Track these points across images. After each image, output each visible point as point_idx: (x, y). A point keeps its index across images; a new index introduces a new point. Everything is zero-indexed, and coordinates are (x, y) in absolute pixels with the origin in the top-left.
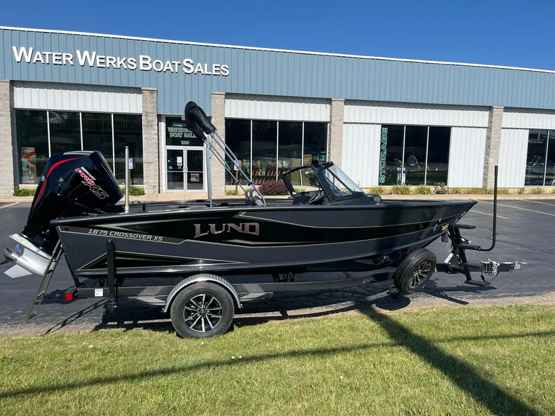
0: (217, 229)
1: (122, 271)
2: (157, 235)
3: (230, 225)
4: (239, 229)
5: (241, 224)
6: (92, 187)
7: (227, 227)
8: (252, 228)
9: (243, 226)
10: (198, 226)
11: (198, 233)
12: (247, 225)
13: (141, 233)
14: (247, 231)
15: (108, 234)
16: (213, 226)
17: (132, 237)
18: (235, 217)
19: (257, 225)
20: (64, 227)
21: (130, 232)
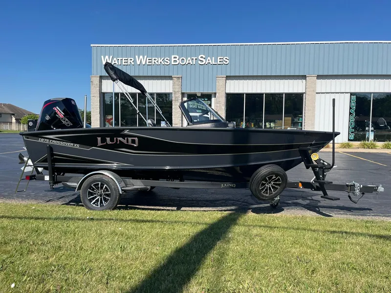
0: (111, 141)
1: (58, 165)
2: (76, 143)
3: (119, 139)
4: (125, 141)
5: (126, 138)
6: (62, 118)
7: (117, 139)
8: (133, 141)
9: (127, 140)
10: (99, 139)
11: (100, 144)
12: (130, 139)
13: (67, 142)
14: (130, 143)
15: (49, 142)
16: (108, 139)
17: (62, 144)
18: (122, 133)
19: (136, 139)
20: (26, 136)
21: (62, 141)
